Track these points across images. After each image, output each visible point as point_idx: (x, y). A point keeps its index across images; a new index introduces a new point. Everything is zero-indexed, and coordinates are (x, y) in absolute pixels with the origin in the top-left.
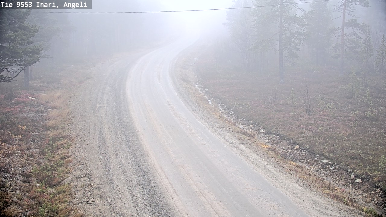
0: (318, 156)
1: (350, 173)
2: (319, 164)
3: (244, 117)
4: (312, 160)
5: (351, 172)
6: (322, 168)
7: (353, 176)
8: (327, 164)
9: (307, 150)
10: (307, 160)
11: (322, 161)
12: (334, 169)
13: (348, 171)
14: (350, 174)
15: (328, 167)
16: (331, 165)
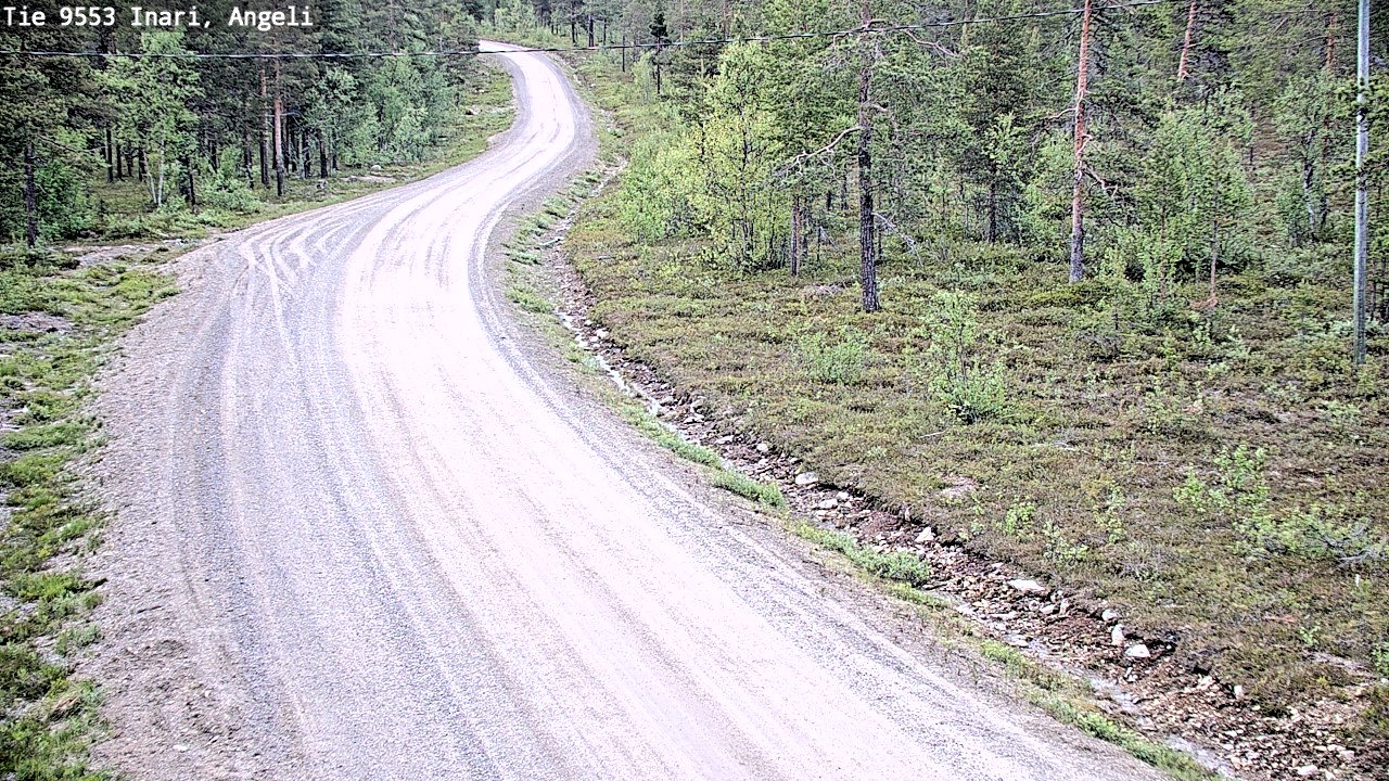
0: (998, 565)
1: (1109, 625)
2: (1002, 596)
3: (737, 432)
4: (978, 581)
5: (1113, 623)
6: (1014, 608)
7: (1117, 635)
8: (1029, 594)
9: (960, 545)
10: (959, 582)
11: (1012, 583)
12: (1055, 612)
13: (1101, 619)
14: (1109, 629)
15: (1034, 605)
16: (1045, 599)
